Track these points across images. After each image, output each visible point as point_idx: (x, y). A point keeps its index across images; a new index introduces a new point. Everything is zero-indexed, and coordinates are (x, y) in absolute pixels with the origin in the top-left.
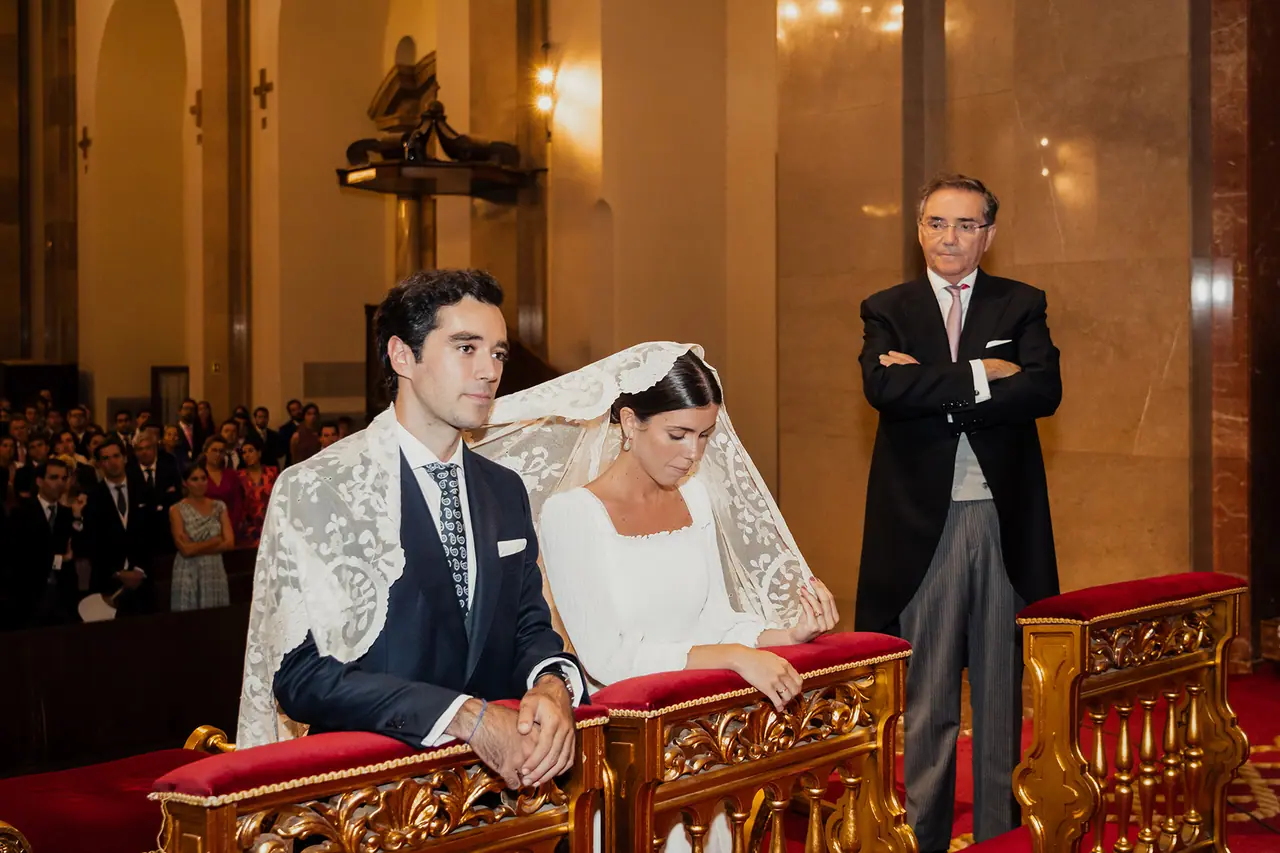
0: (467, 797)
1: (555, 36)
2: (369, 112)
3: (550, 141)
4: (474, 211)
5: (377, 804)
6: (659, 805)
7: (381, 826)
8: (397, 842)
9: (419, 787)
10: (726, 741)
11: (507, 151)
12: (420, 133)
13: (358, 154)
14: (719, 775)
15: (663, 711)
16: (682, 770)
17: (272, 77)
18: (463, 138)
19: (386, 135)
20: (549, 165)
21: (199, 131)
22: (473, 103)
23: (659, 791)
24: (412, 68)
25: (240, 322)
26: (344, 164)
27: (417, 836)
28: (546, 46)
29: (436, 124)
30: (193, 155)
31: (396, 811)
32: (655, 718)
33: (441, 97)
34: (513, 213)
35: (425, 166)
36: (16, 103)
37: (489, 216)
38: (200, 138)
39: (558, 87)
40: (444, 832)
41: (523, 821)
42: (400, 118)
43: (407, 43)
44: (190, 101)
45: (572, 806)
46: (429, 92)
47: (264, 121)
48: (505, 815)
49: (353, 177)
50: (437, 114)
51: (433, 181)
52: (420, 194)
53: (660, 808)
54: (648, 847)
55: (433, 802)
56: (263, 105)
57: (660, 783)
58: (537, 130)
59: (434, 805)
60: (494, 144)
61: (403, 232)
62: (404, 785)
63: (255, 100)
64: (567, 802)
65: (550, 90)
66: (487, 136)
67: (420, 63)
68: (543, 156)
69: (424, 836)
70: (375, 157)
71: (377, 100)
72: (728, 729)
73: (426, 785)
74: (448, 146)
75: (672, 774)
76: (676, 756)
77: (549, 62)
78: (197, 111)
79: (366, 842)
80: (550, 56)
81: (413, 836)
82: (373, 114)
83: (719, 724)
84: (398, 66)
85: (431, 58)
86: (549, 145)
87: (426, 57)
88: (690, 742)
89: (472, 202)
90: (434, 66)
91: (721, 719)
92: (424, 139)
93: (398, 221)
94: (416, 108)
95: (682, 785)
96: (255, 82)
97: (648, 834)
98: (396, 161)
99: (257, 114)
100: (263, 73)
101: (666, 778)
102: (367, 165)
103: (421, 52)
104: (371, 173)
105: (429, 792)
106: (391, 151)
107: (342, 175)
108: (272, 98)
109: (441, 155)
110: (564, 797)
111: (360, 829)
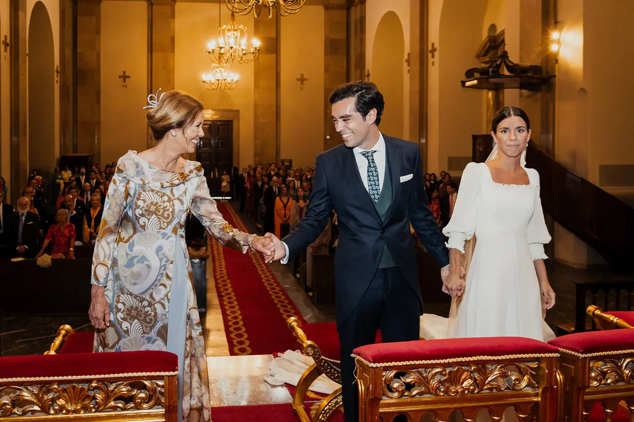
0: (487, 378)
1: (560, 18)
2: (476, 56)
3: (557, 63)
4: (521, 95)
5: (445, 375)
6: (587, 397)
7: (447, 385)
8: (454, 393)
9: (465, 371)
10: (627, 372)
11: (536, 69)
12: (496, 64)
13: (470, 74)
14: (622, 387)
15: (589, 355)
16: (601, 382)
17: (436, 46)
18: (517, 65)
19: (484, 65)
20: (557, 74)
21: (408, 68)
22: (521, 49)
23: (587, 390)
24: (495, 37)
25: (423, 139)
26: (464, 79)
27: (463, 392)
28: (556, 22)
29: (504, 60)
30: (407, 77)
31: (454, 379)
32: (585, 358)
33: (506, 48)
34: (539, 95)
35: (499, 78)
36: (345, 63)
37: (529, 97)
38: (409, 71)
39: (561, 40)
40: (476, 392)
41: (515, 393)
42: (489, 58)
43: (493, 27)
44: (406, 57)
45: (540, 391)
46: (502, 47)
47: (433, 63)
48: (506, 389)
49: (468, 84)
50: (505, 55)
51: (503, 83)
52: (498, 89)
53: (587, 398)
54: (580, 416)
55: (471, 378)
56: (433, 57)
57: (589, 387)
58: (551, 60)
59: (472, 379)
60: (531, 66)
61: (490, 103)
62: (457, 369)
63: (430, 55)
64: (538, 388)
65: (558, 42)
66: (527, 63)
67: (498, 34)
68: (554, 70)
69: (466, 392)
70: (477, 75)
71: (480, 51)
72: (628, 366)
73: (468, 371)
74: (510, 69)
75: (595, 383)
76: (598, 375)
77: (557, 29)
78: (408, 61)
79: (440, 390)
80: (557, 27)
81: (461, 391)
82: (478, 57)
83: (623, 363)
84: (489, 36)
85: (503, 32)
86: (557, 65)
87: (501, 32)
88: (605, 370)
89: (520, 91)
90: (504, 36)
91: (625, 361)
92: (498, 66)
93: (488, 99)
94: (497, 53)
95: (600, 389)
96: (430, 48)
97: (580, 410)
98: (487, 76)
99: (430, 60)
100: (433, 44)
101: (591, 385)
102: (473, 79)
103: (499, 31)
104: (475, 82)
105: (469, 373)
106: (484, 72)
107: (463, 83)
108: (437, 54)
109: (506, 73)
110: (536, 385)
111: (437, 384)
